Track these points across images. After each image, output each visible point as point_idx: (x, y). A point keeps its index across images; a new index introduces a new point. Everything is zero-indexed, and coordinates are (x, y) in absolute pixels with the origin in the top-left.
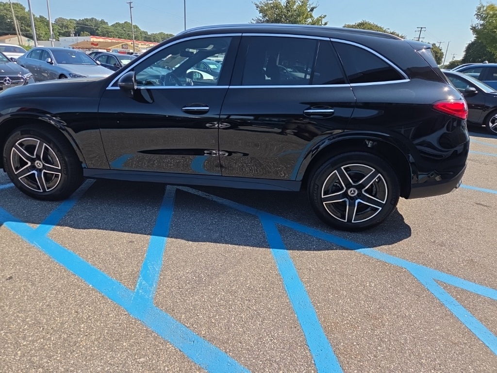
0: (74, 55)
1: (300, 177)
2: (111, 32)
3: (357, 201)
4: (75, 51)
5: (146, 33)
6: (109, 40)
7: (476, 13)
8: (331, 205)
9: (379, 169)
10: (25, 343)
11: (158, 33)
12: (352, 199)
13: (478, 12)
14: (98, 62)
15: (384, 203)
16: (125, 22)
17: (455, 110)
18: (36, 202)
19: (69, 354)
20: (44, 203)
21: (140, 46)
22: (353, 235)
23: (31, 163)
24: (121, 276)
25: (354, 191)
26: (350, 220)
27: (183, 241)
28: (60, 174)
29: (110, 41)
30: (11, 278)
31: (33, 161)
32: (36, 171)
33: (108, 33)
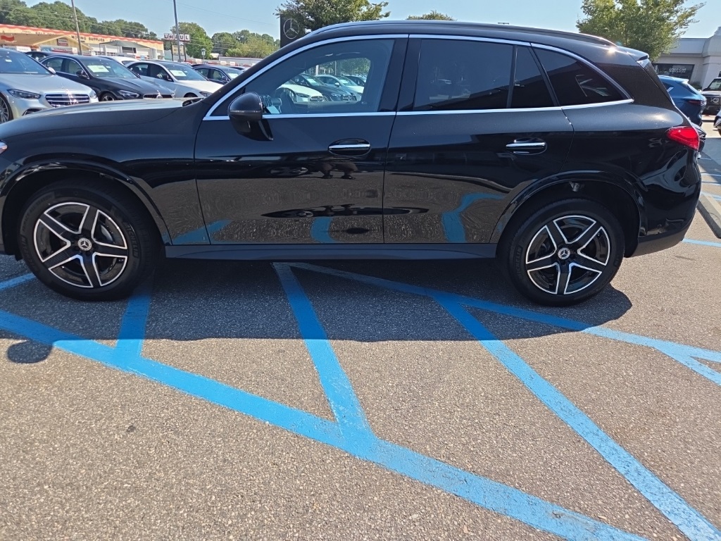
0: (8, 59)
1: (496, 239)
2: (33, 18)
3: (571, 265)
4: (6, 52)
5: (93, 20)
6: (31, 31)
7: (583, 4)
8: (537, 273)
9: (602, 220)
10: (230, 522)
11: (114, 20)
12: (564, 263)
13: (586, 4)
14: (51, 69)
15: (605, 264)
16: (56, 3)
17: (688, 139)
18: (84, 306)
19: (308, 525)
20: (99, 305)
21: (87, 41)
22: (566, 311)
23: (72, 243)
24: (302, 403)
25: (566, 252)
26: (561, 292)
27: (353, 343)
28: (126, 257)
29: (34, 33)
30: (132, 428)
31: (74, 239)
32: (81, 254)
33: (27, 20)
